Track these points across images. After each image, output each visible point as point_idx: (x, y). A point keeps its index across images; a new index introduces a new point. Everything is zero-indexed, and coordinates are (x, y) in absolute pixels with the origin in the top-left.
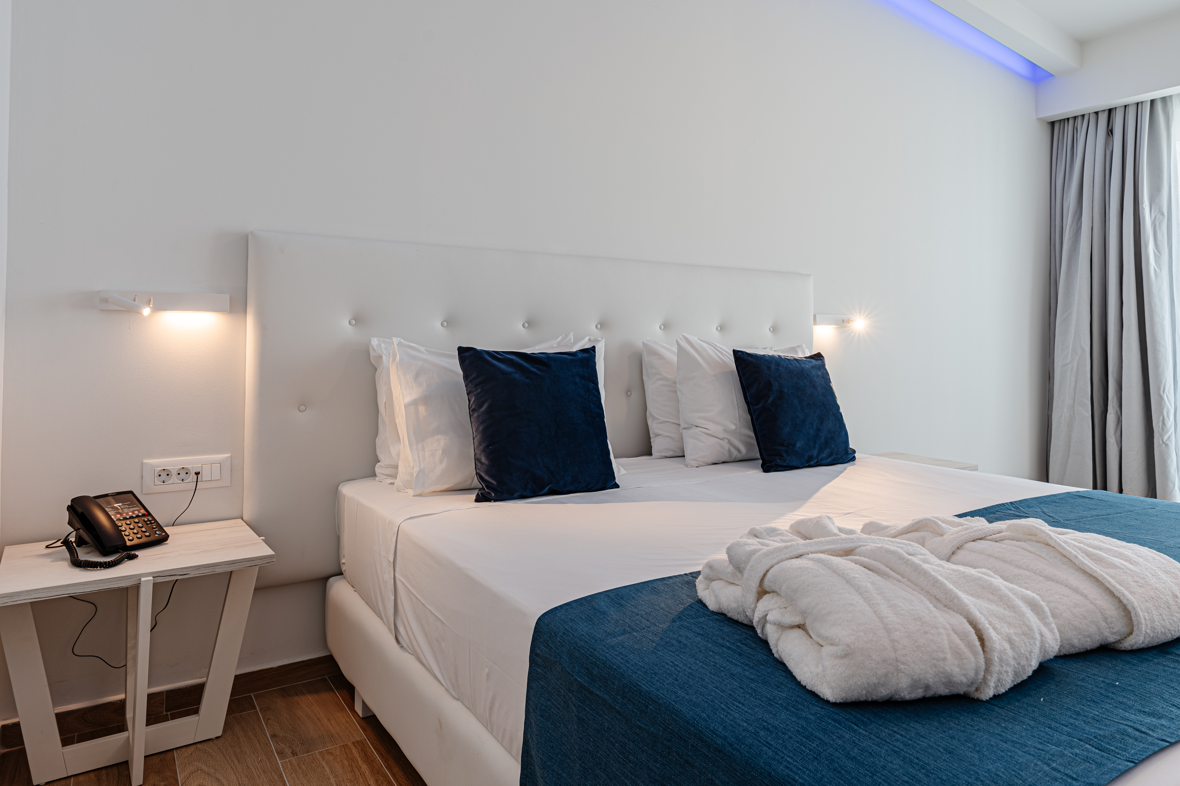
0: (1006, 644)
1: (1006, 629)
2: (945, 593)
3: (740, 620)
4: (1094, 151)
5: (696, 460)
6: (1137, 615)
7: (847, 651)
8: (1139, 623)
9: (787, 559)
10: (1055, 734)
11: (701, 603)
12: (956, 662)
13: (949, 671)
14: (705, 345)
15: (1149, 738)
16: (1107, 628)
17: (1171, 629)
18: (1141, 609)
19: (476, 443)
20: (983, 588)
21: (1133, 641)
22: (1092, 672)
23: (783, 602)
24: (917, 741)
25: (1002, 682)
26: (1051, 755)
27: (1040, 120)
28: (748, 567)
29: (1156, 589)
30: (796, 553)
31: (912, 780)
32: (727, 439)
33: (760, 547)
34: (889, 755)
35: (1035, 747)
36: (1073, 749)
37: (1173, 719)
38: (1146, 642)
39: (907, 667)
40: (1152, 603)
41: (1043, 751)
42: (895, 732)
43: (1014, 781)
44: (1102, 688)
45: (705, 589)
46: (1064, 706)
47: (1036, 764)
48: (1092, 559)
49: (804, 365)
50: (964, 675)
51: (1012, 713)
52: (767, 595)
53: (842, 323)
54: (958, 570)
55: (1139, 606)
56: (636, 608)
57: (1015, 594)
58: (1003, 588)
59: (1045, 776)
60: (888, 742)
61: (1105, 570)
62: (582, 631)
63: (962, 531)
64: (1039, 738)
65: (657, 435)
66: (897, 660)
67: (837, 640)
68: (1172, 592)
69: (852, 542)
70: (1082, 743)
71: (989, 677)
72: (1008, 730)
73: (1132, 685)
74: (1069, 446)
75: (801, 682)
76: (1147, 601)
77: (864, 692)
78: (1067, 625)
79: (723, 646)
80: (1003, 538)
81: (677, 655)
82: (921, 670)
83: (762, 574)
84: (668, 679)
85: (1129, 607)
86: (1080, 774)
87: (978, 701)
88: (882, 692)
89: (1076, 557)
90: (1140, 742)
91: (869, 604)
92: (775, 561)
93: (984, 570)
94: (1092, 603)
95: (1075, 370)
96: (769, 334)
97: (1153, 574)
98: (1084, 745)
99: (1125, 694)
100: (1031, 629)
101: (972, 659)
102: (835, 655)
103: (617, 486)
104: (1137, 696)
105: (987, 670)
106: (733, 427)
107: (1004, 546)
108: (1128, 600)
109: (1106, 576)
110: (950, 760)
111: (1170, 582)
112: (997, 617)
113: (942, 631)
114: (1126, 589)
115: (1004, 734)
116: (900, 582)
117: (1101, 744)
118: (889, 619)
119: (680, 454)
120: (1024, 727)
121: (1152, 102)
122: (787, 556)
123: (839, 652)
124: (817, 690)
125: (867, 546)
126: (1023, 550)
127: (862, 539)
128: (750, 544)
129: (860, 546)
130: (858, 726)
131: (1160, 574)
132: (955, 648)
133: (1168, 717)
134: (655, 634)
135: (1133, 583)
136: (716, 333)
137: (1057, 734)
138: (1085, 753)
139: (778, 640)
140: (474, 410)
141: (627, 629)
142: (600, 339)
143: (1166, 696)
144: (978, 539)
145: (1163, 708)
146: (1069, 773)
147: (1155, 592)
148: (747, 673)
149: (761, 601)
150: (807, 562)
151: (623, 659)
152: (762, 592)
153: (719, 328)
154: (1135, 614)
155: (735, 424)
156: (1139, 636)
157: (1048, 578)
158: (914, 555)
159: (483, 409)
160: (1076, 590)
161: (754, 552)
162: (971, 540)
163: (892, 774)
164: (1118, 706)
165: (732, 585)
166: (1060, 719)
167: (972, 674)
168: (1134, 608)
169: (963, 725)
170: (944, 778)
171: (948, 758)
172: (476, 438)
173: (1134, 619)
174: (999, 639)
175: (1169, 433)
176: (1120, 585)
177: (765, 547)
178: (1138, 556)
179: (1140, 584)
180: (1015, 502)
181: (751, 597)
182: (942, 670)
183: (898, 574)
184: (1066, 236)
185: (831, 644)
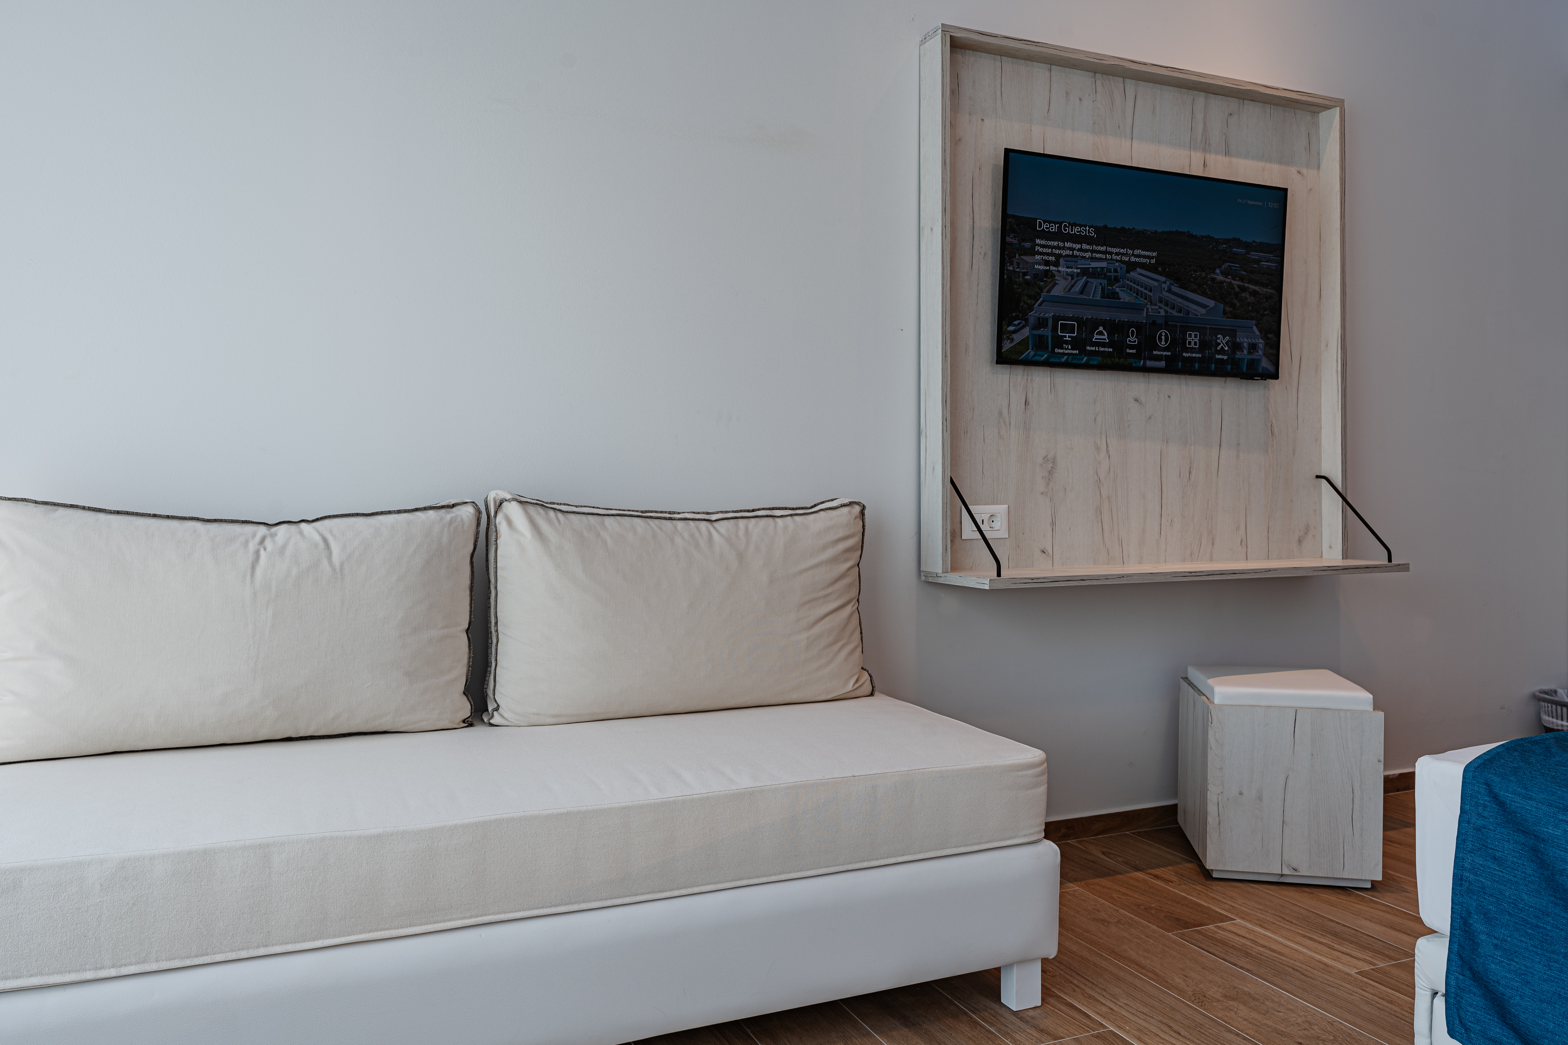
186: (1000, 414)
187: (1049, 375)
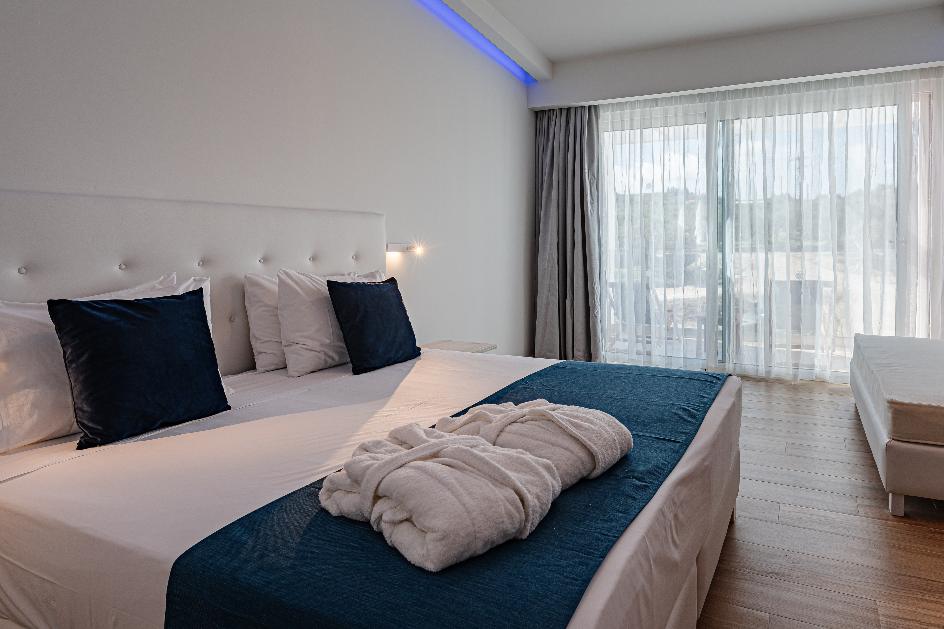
0: (536, 500)
1: (536, 490)
2: (501, 475)
3: (358, 519)
4: (559, 133)
5: (297, 372)
6: (598, 458)
7: (444, 535)
8: (599, 462)
9: (395, 470)
10: (564, 552)
11: (324, 511)
12: (509, 522)
13: (506, 528)
14: (302, 277)
15: (608, 537)
16: (583, 469)
17: (613, 460)
18: (599, 454)
19: (76, 393)
20: (521, 464)
21: (596, 473)
22: (577, 499)
23: (393, 503)
24: (491, 585)
25: (534, 524)
26: (564, 567)
27: (530, 109)
28: (365, 481)
29: (606, 439)
30: (400, 464)
31: (491, 615)
32: (323, 351)
33: (372, 462)
34: (475, 602)
35: (555, 565)
36: (574, 559)
37: (618, 520)
38: (602, 472)
39: (481, 534)
40: (604, 448)
41: (559, 566)
42: (477, 582)
43: (546, 593)
44: (583, 509)
45: (327, 499)
46: (566, 529)
47: (557, 577)
48: (574, 427)
49: (382, 289)
50: (514, 528)
51: (541, 544)
52: (381, 500)
53: (407, 249)
54: (506, 454)
55: (599, 452)
56: (269, 530)
57: (538, 464)
58: (532, 462)
59: (562, 584)
60: (473, 592)
61: (581, 433)
62: (222, 565)
63: (503, 419)
64: (556, 558)
65: (260, 353)
66: (475, 532)
67: (437, 529)
68: (613, 438)
69: (438, 446)
70: (578, 553)
71: (527, 524)
72: (540, 557)
73: (597, 503)
74: (546, 322)
75: (411, 561)
76: (602, 448)
77: (455, 559)
78: (564, 473)
79: (348, 547)
80: (527, 420)
81: (312, 565)
82: (490, 533)
83: (376, 485)
84: (308, 589)
85: (594, 454)
86: (579, 575)
87: (522, 540)
88: (466, 556)
89: (567, 427)
90: (604, 542)
91: (455, 496)
92: (386, 473)
93: (520, 450)
94: (576, 455)
95: (549, 273)
96: (352, 261)
97: (604, 429)
98: (579, 554)
99: (595, 510)
100: (547, 485)
101: (518, 516)
102: (436, 539)
103: (229, 408)
104: (600, 510)
105: (526, 520)
106: (328, 341)
107: (528, 426)
108: (593, 449)
109: (583, 437)
110: (511, 592)
111: (612, 432)
112: (530, 484)
113: (501, 503)
114: (592, 442)
115: (538, 561)
116: (472, 472)
117: (587, 550)
118: (469, 504)
119: (282, 366)
120: (548, 552)
121: (590, 107)
122: (395, 467)
123: (438, 537)
124: (423, 566)
125: (448, 447)
126: (538, 427)
127: (444, 442)
128: (364, 461)
129: (444, 448)
130: (453, 585)
131: (607, 428)
132: (509, 512)
133: (615, 519)
134: (291, 551)
135: (595, 438)
136: (309, 263)
137: (565, 551)
138: (580, 560)
139: (391, 533)
140: (71, 362)
141: (265, 552)
142: (205, 278)
143: (613, 506)
144: (512, 423)
145: (613, 514)
146: (573, 576)
147: (605, 441)
148: (370, 565)
149: (376, 506)
150: (410, 471)
151: (264, 581)
152: (377, 498)
153: (312, 259)
154: (597, 457)
155: (329, 339)
156: (599, 469)
157: (553, 444)
158: (477, 446)
159: (83, 359)
160: (568, 449)
161: (368, 467)
162: (508, 424)
163: (478, 615)
164: (592, 520)
165: (350, 493)
166: (565, 539)
167: (518, 526)
168: (596, 454)
169: (515, 562)
170: (509, 606)
171: (510, 591)
172: (75, 388)
173: (596, 460)
174: (532, 498)
175: (597, 309)
176: (589, 441)
177: (376, 462)
178: (596, 418)
179: (598, 438)
180: (524, 378)
181: (368, 503)
182: (501, 529)
183: (471, 466)
184: (544, 188)
185: (432, 532)
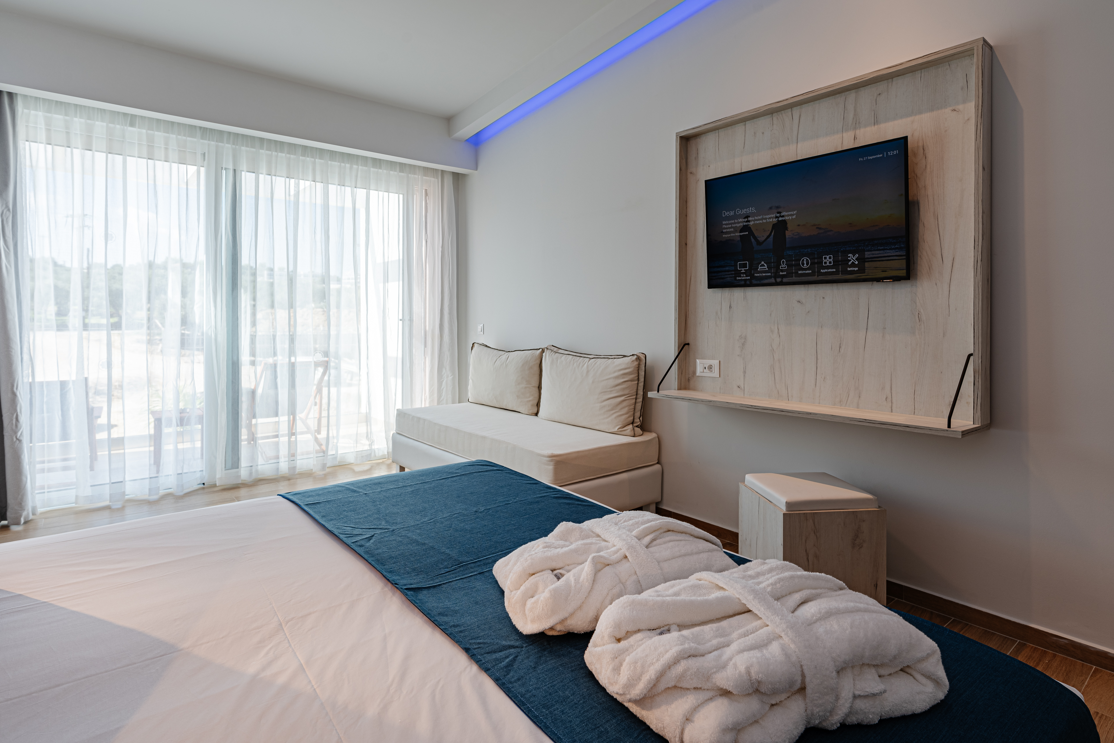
175: (22, 428)
186: (717, 313)
187: (743, 291)
